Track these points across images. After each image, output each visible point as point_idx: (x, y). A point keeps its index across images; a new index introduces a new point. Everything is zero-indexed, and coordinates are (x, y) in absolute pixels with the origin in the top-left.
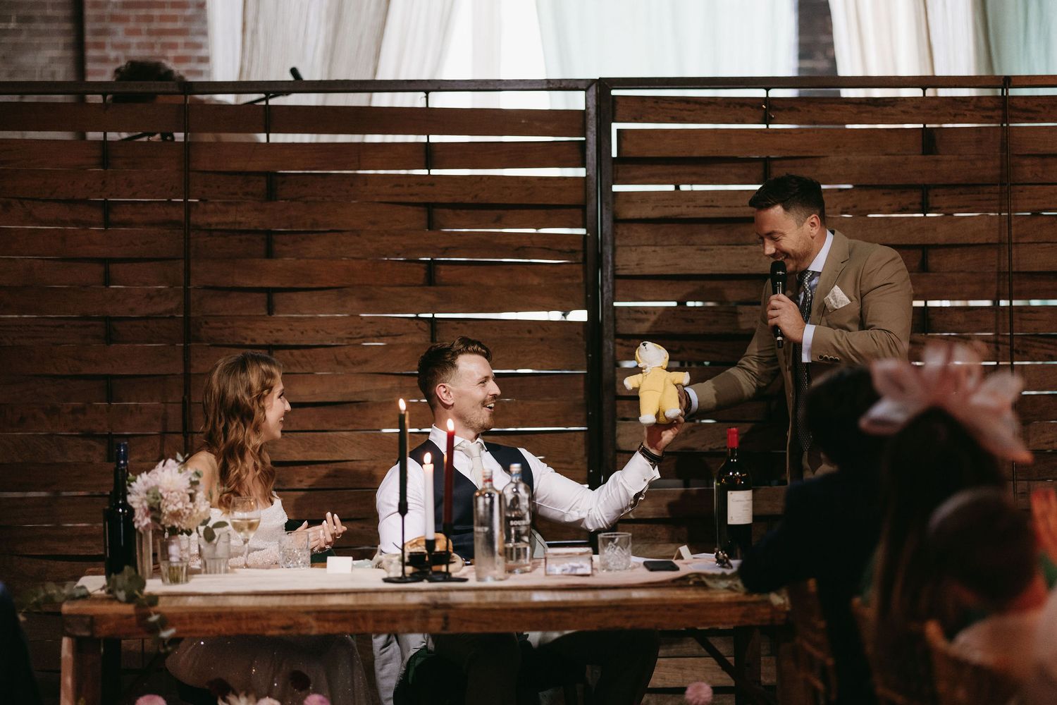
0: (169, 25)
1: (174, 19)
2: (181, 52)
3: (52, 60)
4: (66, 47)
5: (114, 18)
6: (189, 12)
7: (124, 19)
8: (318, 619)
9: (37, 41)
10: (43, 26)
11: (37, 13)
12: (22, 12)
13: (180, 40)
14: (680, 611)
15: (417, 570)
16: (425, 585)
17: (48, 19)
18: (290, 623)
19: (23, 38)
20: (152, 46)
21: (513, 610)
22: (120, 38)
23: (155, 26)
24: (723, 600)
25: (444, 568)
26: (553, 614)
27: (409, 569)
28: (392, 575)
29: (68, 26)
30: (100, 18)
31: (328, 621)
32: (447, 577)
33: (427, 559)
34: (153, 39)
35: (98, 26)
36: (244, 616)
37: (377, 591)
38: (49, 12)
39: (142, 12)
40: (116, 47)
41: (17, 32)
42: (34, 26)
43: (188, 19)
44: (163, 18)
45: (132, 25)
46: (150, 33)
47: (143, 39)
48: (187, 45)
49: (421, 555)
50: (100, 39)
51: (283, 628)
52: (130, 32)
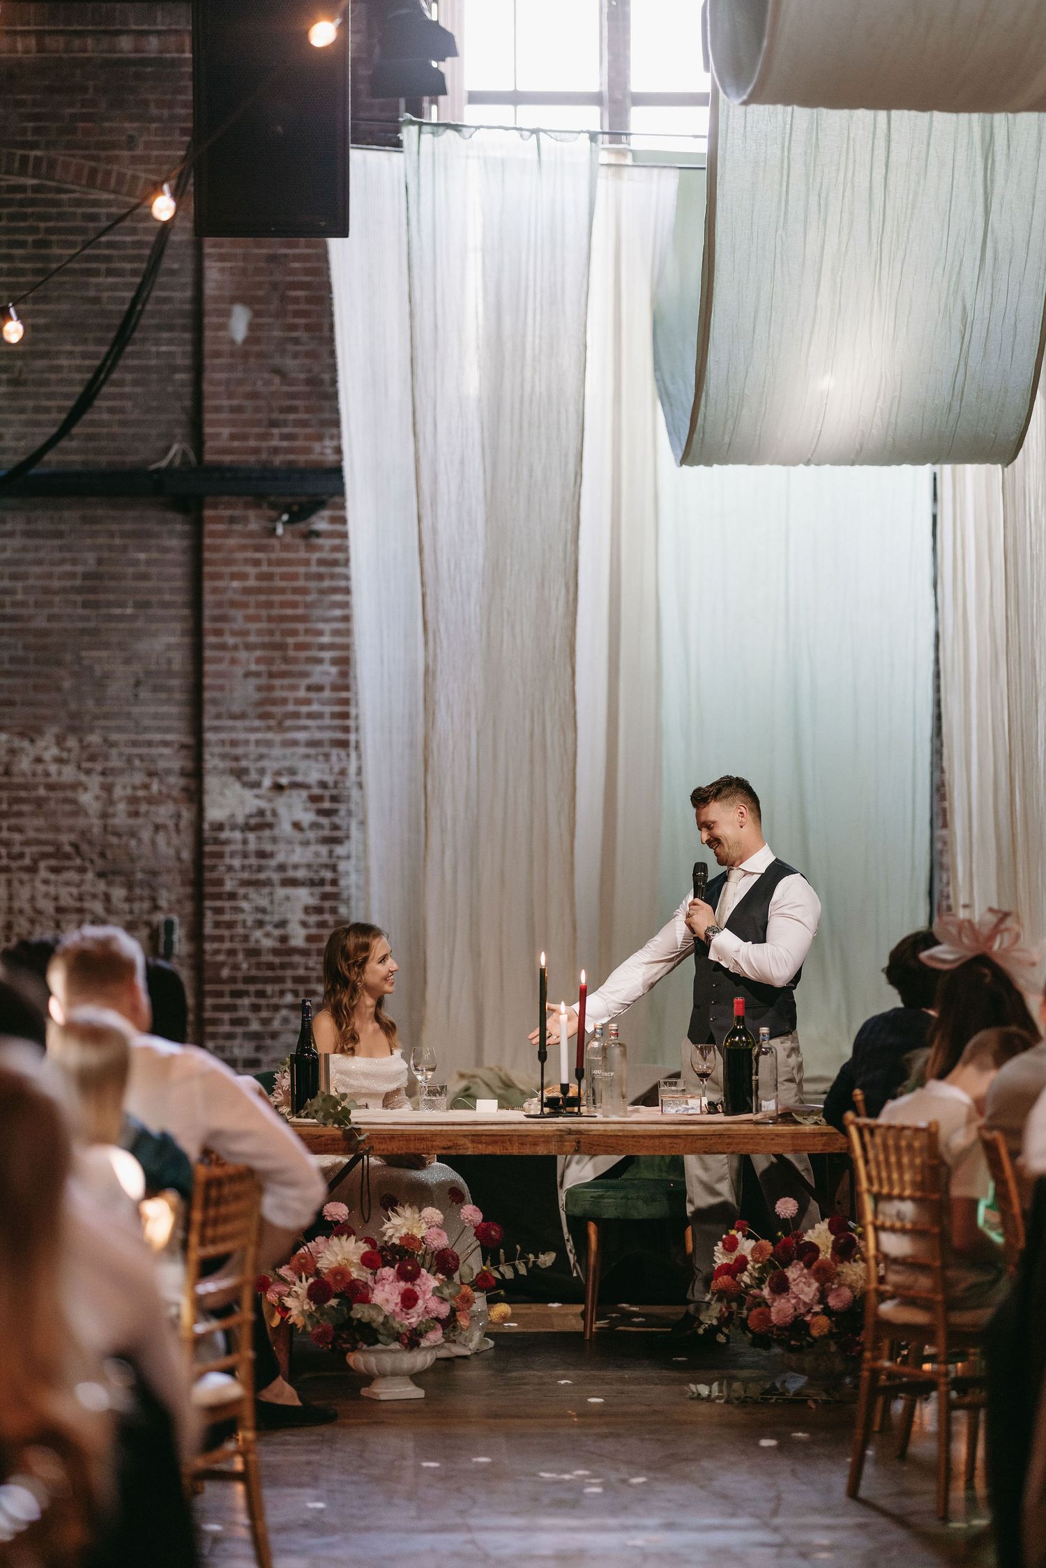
0: (289, 612)
1: (294, 605)
2: (301, 639)
3: (169, 647)
4: (183, 633)
5: (234, 604)
6: (309, 598)
7: (245, 605)
8: (473, 1141)
9: (154, 626)
10: (160, 612)
11: (154, 598)
12: (139, 597)
13: (300, 626)
14: (772, 1139)
15: (553, 1111)
16: (561, 1119)
17: (165, 605)
18: (450, 1144)
19: (139, 624)
20: (271, 633)
21: (634, 1136)
22: (239, 624)
23: (275, 612)
24: (807, 1131)
25: (576, 1109)
26: (667, 1141)
27: (546, 1110)
28: (532, 1113)
29: (186, 612)
30: (219, 605)
31: (481, 1143)
32: (579, 1114)
33: (561, 1103)
34: (273, 626)
35: (217, 612)
36: (412, 1139)
37: (521, 1123)
38: (167, 597)
39: (263, 598)
40: (235, 633)
41: (133, 618)
42: (152, 611)
43: (308, 605)
44: (284, 605)
45: (251, 611)
46: (270, 619)
47: (264, 625)
48: (307, 632)
49: (557, 1099)
50: (218, 625)
51: (444, 1148)
52: (249, 619)
